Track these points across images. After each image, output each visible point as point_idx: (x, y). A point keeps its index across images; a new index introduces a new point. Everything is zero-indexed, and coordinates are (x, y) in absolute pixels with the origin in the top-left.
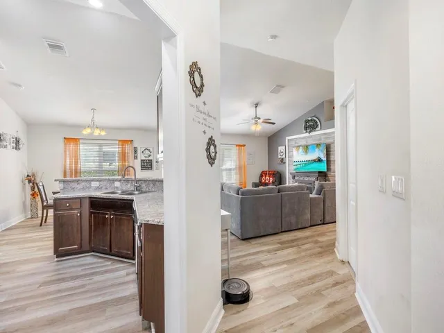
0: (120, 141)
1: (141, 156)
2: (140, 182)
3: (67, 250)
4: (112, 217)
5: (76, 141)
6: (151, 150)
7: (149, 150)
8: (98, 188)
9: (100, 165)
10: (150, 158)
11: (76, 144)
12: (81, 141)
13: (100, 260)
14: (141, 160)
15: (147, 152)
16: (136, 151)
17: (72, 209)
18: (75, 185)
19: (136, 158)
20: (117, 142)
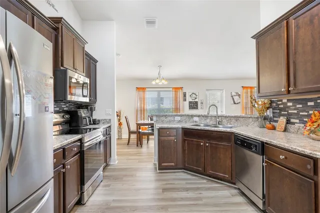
0: (173, 88)
1: (189, 99)
2: (220, 118)
3: (167, 166)
4: (207, 144)
5: (144, 89)
6: (197, 94)
7: (195, 94)
8: (180, 121)
9: (159, 106)
10: (196, 100)
11: (144, 91)
12: (147, 89)
13: (194, 177)
14: (189, 102)
15: (194, 96)
16: (185, 95)
17: (170, 136)
18: (163, 118)
19: (185, 100)
20: (171, 89)
